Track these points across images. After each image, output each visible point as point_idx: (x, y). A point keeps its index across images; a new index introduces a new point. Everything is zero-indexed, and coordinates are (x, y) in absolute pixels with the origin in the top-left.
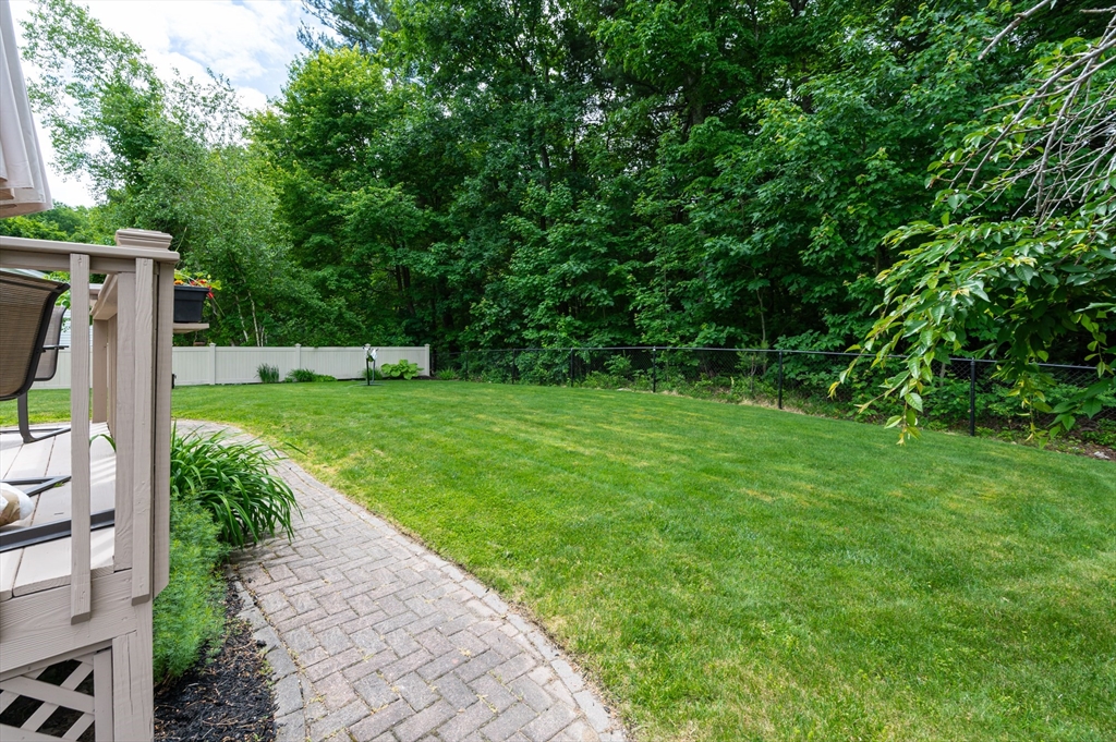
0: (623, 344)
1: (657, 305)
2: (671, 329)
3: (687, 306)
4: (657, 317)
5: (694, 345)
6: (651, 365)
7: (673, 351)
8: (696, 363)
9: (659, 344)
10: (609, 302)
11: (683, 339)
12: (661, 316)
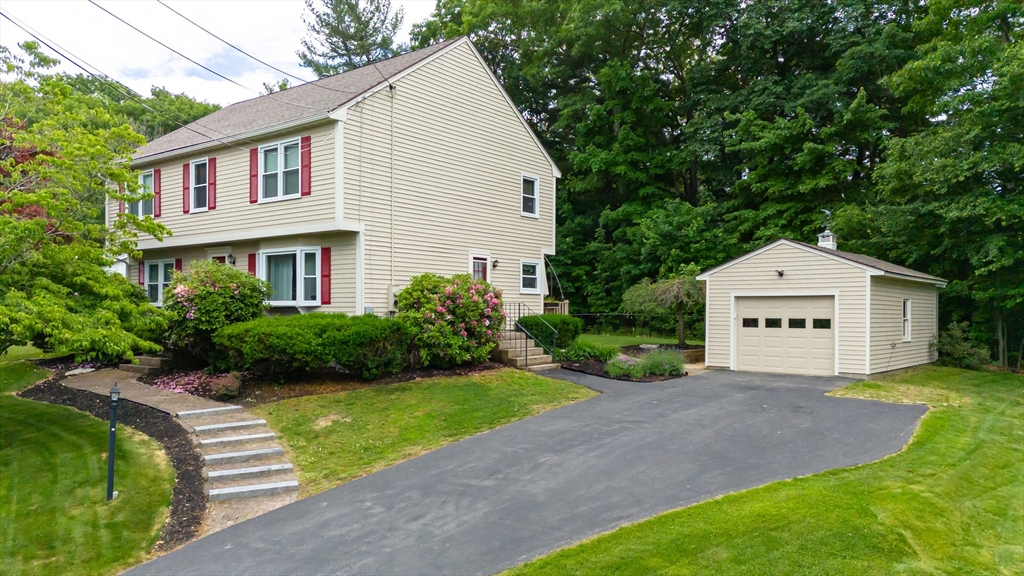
0: (579, 312)
1: (599, 293)
2: (606, 305)
3: (614, 294)
4: (599, 299)
5: (616, 313)
6: (596, 323)
7: (607, 316)
8: (618, 322)
9: (600, 312)
10: (573, 290)
11: (612, 310)
12: (601, 299)
